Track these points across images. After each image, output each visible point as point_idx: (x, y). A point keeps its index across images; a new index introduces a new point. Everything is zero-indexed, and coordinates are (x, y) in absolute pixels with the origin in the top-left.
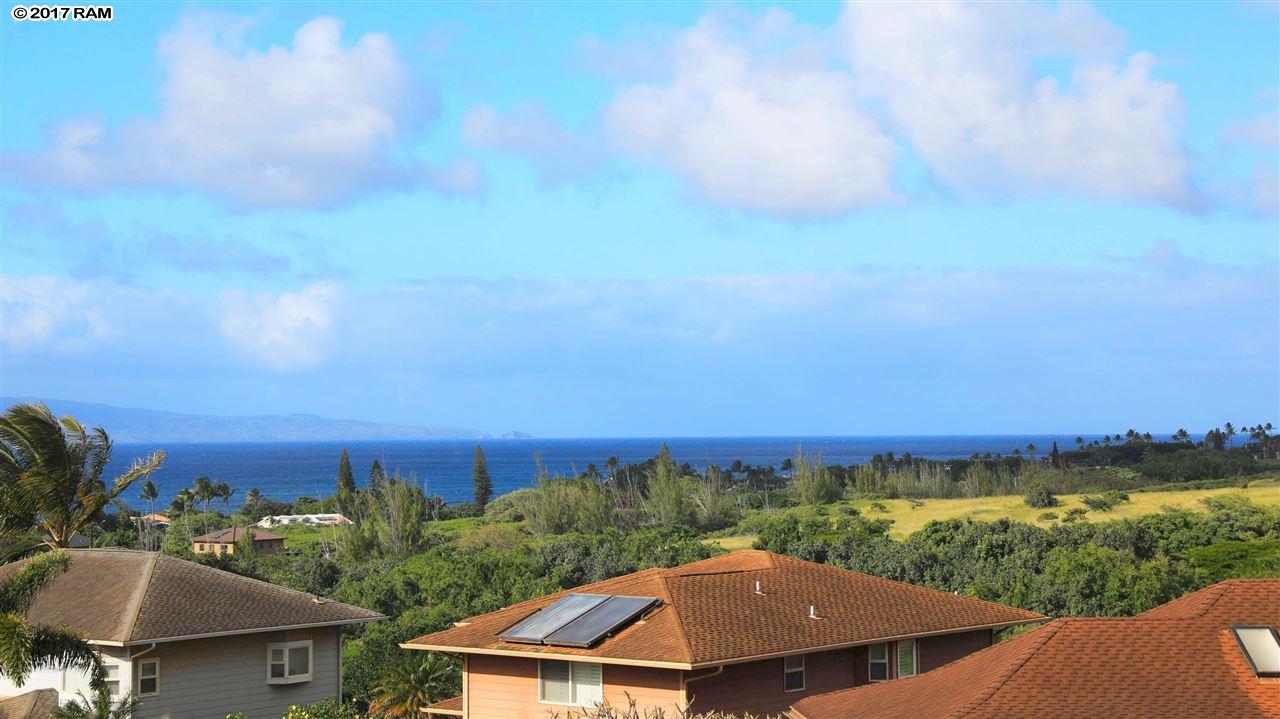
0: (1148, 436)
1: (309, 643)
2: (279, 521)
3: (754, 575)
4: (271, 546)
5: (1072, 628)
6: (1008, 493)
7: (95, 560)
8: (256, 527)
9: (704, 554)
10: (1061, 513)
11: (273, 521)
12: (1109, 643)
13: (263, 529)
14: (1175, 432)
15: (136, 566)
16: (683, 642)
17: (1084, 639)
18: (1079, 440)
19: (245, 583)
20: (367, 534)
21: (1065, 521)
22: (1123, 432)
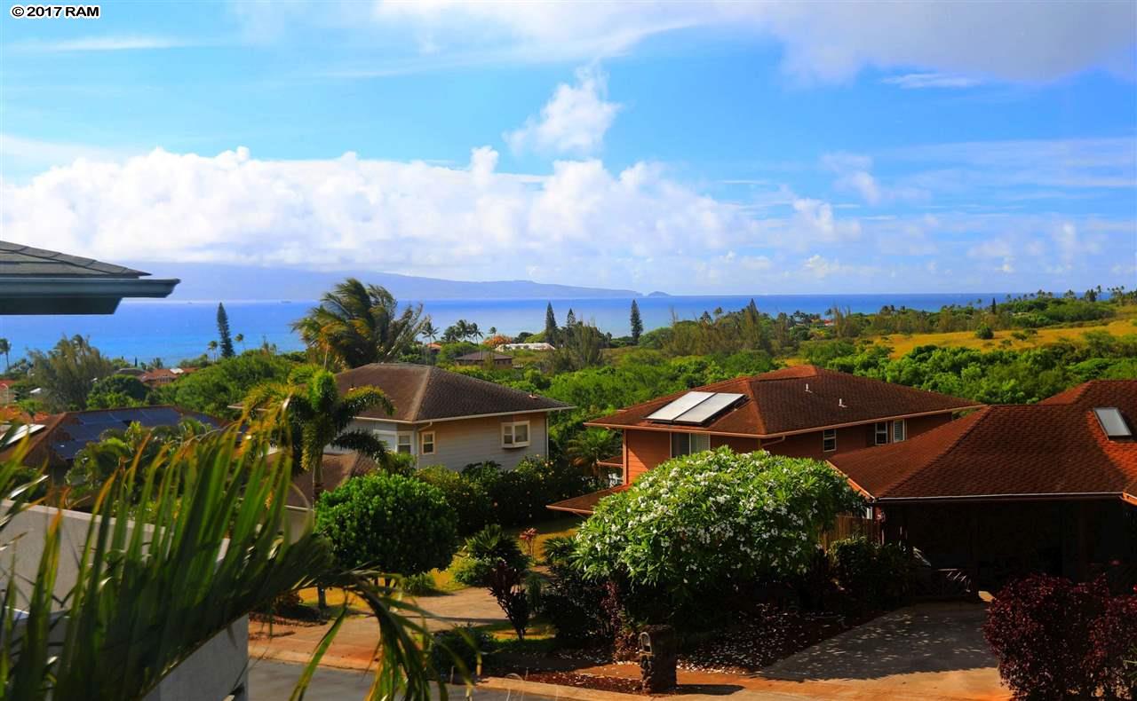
0: (1050, 294)
1: (527, 422)
2: (509, 348)
3: (805, 380)
4: (504, 363)
5: (999, 411)
6: (964, 329)
7: (393, 371)
8: (494, 352)
9: (776, 367)
10: (997, 343)
11: (505, 348)
12: (1022, 419)
13: (498, 353)
14: (1066, 291)
15: (419, 374)
16: (760, 422)
17: (1006, 417)
18: (1009, 296)
19: (488, 385)
20: (565, 357)
21: (1000, 347)
22: (1035, 291)
